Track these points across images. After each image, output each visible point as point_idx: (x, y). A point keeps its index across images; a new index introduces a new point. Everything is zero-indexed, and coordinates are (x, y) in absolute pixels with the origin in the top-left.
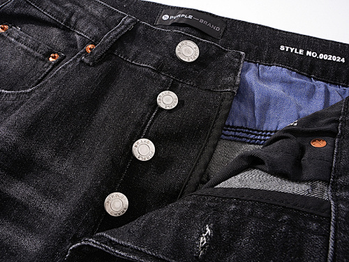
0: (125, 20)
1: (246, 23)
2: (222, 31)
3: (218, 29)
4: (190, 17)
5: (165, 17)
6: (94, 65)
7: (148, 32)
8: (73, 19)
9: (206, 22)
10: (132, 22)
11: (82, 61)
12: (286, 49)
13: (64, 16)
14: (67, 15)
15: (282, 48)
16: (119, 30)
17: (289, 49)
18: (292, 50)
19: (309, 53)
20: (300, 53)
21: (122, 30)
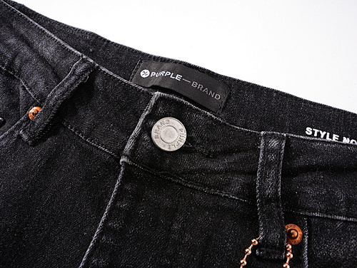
0: (76, 67)
1: (258, 87)
2: (224, 101)
3: (218, 97)
4: (178, 77)
5: (145, 74)
6: (34, 144)
7: (109, 87)
8: (17, 62)
9: (200, 87)
10: (86, 70)
11: (19, 137)
12: (313, 132)
13: (5, 57)
14: (9, 56)
15: (309, 131)
16: (67, 85)
17: (319, 134)
18: (323, 134)
19: (346, 140)
20: (334, 140)
21: (72, 85)
